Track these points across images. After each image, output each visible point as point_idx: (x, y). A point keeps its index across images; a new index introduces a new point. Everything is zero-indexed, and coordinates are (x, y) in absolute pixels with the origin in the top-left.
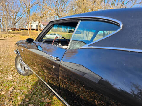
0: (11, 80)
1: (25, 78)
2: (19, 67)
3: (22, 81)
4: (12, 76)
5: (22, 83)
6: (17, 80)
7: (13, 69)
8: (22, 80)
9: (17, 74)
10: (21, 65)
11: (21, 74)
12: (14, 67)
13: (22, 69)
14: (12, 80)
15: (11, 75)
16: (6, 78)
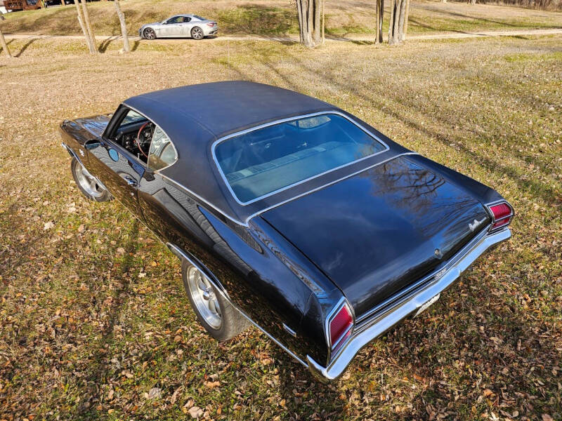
0: (74, 213)
1: (102, 206)
2: (84, 183)
3: (98, 213)
4: (74, 204)
5: (98, 217)
6: (87, 212)
7: (72, 188)
8: (99, 211)
9: (85, 198)
10: (87, 178)
11: (92, 199)
12: (71, 182)
13: (92, 187)
14: (78, 213)
15: (72, 202)
16: (63, 210)
